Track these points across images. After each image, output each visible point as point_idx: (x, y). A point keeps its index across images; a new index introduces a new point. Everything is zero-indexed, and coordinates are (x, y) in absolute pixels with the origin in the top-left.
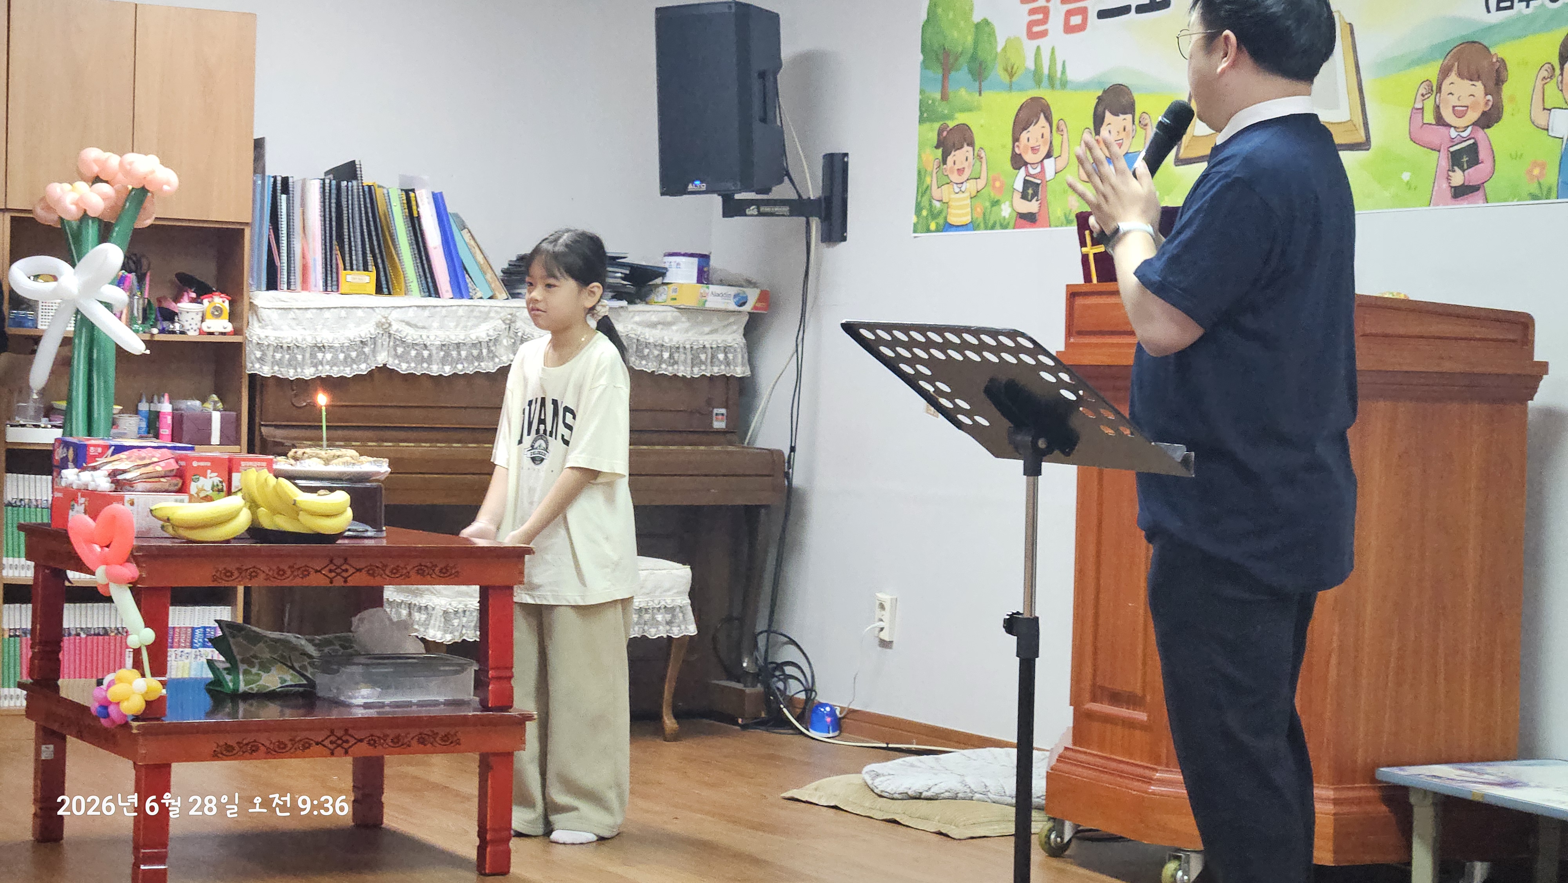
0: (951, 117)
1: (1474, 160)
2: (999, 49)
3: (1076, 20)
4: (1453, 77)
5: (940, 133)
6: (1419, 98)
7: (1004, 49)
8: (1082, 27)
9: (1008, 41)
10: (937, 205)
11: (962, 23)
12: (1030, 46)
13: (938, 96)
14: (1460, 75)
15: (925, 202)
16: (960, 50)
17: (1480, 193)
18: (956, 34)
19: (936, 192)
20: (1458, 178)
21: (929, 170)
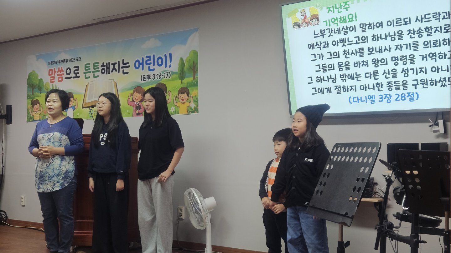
0: (34, 98)
1: (140, 108)
2: (44, 85)
3: (60, 79)
4: (135, 93)
5: (32, 101)
6: (129, 96)
7: (45, 85)
8: (62, 81)
9: (46, 83)
10: (31, 116)
11: (36, 79)
12: (51, 84)
13: (31, 94)
14: (137, 92)
15: (29, 115)
16: (36, 84)
17: (142, 114)
18: (35, 81)
19: (31, 113)
20: (137, 112)
21: (30, 109)
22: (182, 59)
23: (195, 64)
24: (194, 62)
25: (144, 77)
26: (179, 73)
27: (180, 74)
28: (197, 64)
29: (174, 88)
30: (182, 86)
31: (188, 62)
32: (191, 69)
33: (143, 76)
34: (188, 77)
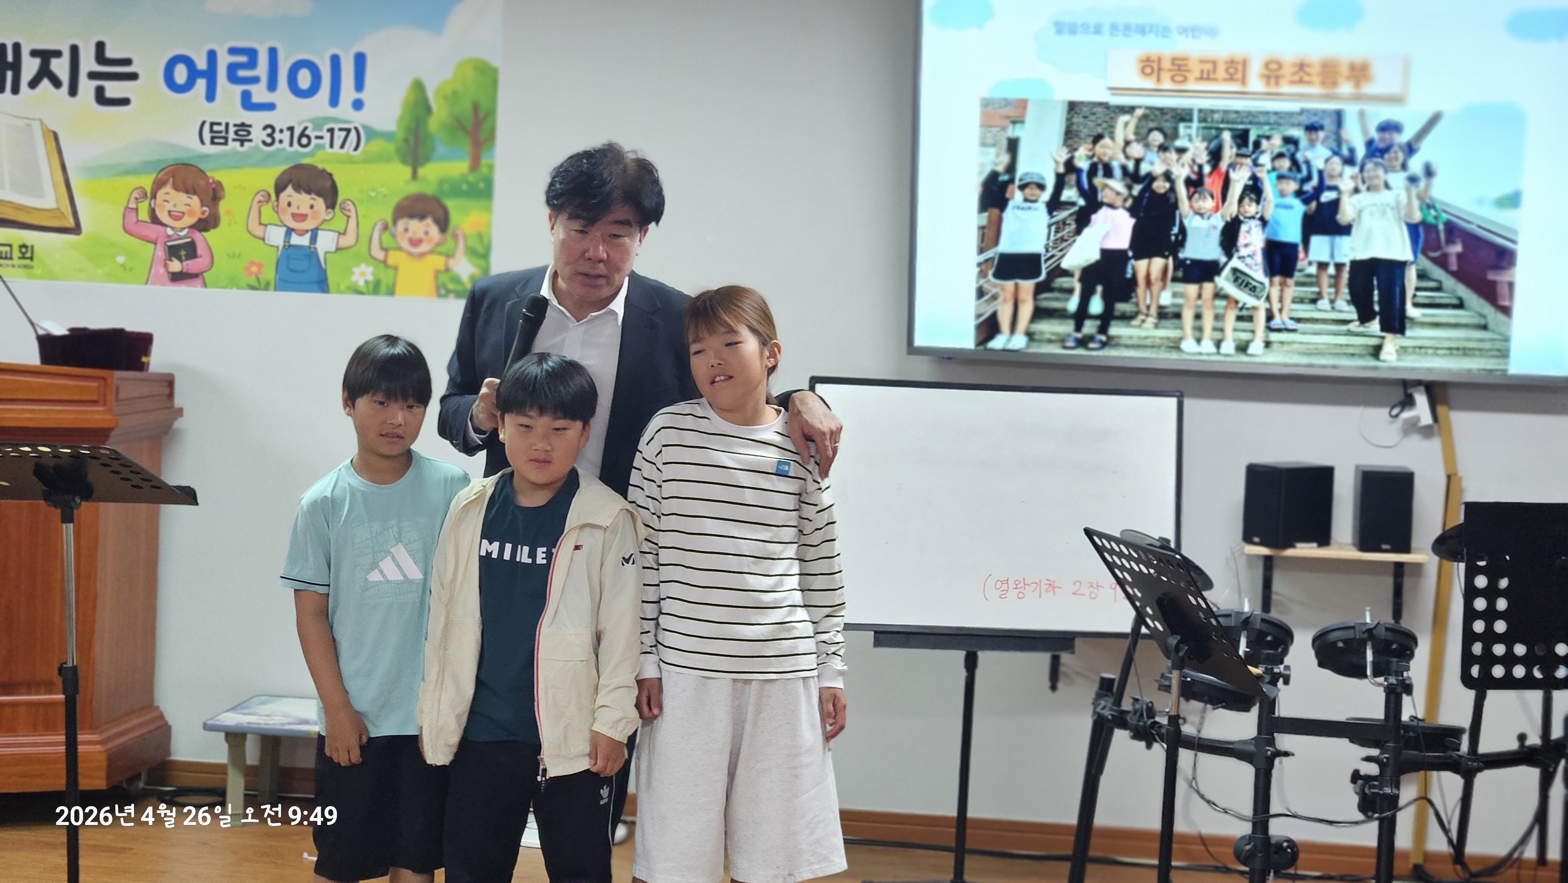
1: (192, 255)
6: (133, 200)
22: (419, 86)
23: (481, 114)
24: (476, 107)
25: (216, 128)
26: (401, 135)
27: (406, 141)
28: (491, 113)
29: (373, 194)
30: (414, 188)
31: (446, 98)
32: (463, 128)
33: (212, 124)
34: (443, 158)
